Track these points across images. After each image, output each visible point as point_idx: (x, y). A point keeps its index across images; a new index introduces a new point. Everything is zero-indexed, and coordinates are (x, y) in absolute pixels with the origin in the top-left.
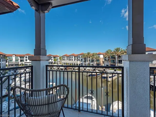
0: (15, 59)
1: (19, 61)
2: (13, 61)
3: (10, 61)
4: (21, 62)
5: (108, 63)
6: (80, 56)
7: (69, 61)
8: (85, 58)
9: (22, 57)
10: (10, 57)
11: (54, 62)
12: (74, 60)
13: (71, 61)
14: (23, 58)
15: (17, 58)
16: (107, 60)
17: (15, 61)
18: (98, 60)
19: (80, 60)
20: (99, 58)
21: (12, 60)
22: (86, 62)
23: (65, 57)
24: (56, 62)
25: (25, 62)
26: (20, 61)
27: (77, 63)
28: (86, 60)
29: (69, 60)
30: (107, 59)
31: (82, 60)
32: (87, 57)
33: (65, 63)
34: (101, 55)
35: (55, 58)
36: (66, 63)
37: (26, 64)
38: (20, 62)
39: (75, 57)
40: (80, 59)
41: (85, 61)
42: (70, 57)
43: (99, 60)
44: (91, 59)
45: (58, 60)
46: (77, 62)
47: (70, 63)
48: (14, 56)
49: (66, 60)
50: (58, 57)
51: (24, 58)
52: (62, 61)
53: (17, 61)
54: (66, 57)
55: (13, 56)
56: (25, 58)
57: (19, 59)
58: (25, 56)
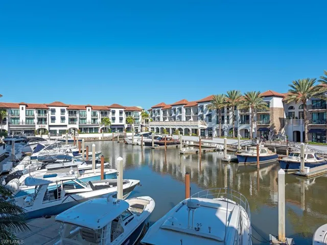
0: (26, 115)
1: (36, 121)
2: (21, 121)
3: (13, 121)
4: (41, 123)
5: (299, 124)
6: (205, 105)
7: (170, 123)
8: (220, 111)
9: (42, 110)
10: (13, 111)
11: (126, 126)
12: (186, 117)
13: (175, 123)
14: (45, 112)
15: (30, 112)
16: (297, 115)
17: (24, 121)
18: (265, 116)
19: (205, 117)
20: (267, 108)
21: (19, 119)
22: (223, 123)
23: (159, 111)
24: (133, 125)
25: (51, 124)
26: (39, 121)
27: (196, 128)
28: (223, 117)
29: (170, 120)
30: (296, 111)
31: (209, 116)
32: (226, 105)
33: (158, 129)
34: (275, 99)
35: (130, 114)
36: (162, 128)
37: (52, 129)
38: (38, 123)
39: (188, 110)
40: (205, 115)
41: (220, 120)
42: (175, 110)
43: (268, 115)
44: (239, 112)
45: (139, 120)
46: (193, 123)
47: (174, 127)
48: (23, 109)
49: (162, 119)
50: (140, 113)
51: (47, 114)
52: (150, 123)
53: (30, 121)
54: (161, 112)
55: (21, 106)
56: (50, 112)
57: (36, 115)
58: (51, 108)
